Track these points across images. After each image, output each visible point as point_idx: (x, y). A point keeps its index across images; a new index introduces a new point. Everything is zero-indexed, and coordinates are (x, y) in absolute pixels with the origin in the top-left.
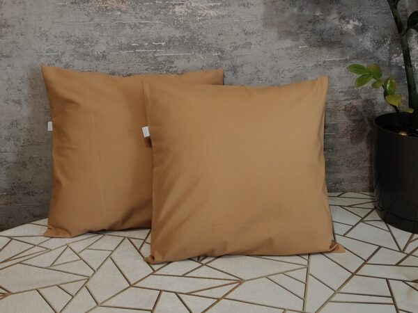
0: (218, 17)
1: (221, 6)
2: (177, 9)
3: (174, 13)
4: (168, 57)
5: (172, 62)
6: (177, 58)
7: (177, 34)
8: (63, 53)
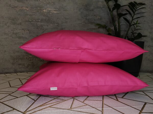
0: (57, 13)
1: (58, 10)
2: (44, 10)
3: (43, 11)
4: (41, 25)
5: (42, 27)
6: (44, 25)
7: (44, 18)
8: (7, 23)
